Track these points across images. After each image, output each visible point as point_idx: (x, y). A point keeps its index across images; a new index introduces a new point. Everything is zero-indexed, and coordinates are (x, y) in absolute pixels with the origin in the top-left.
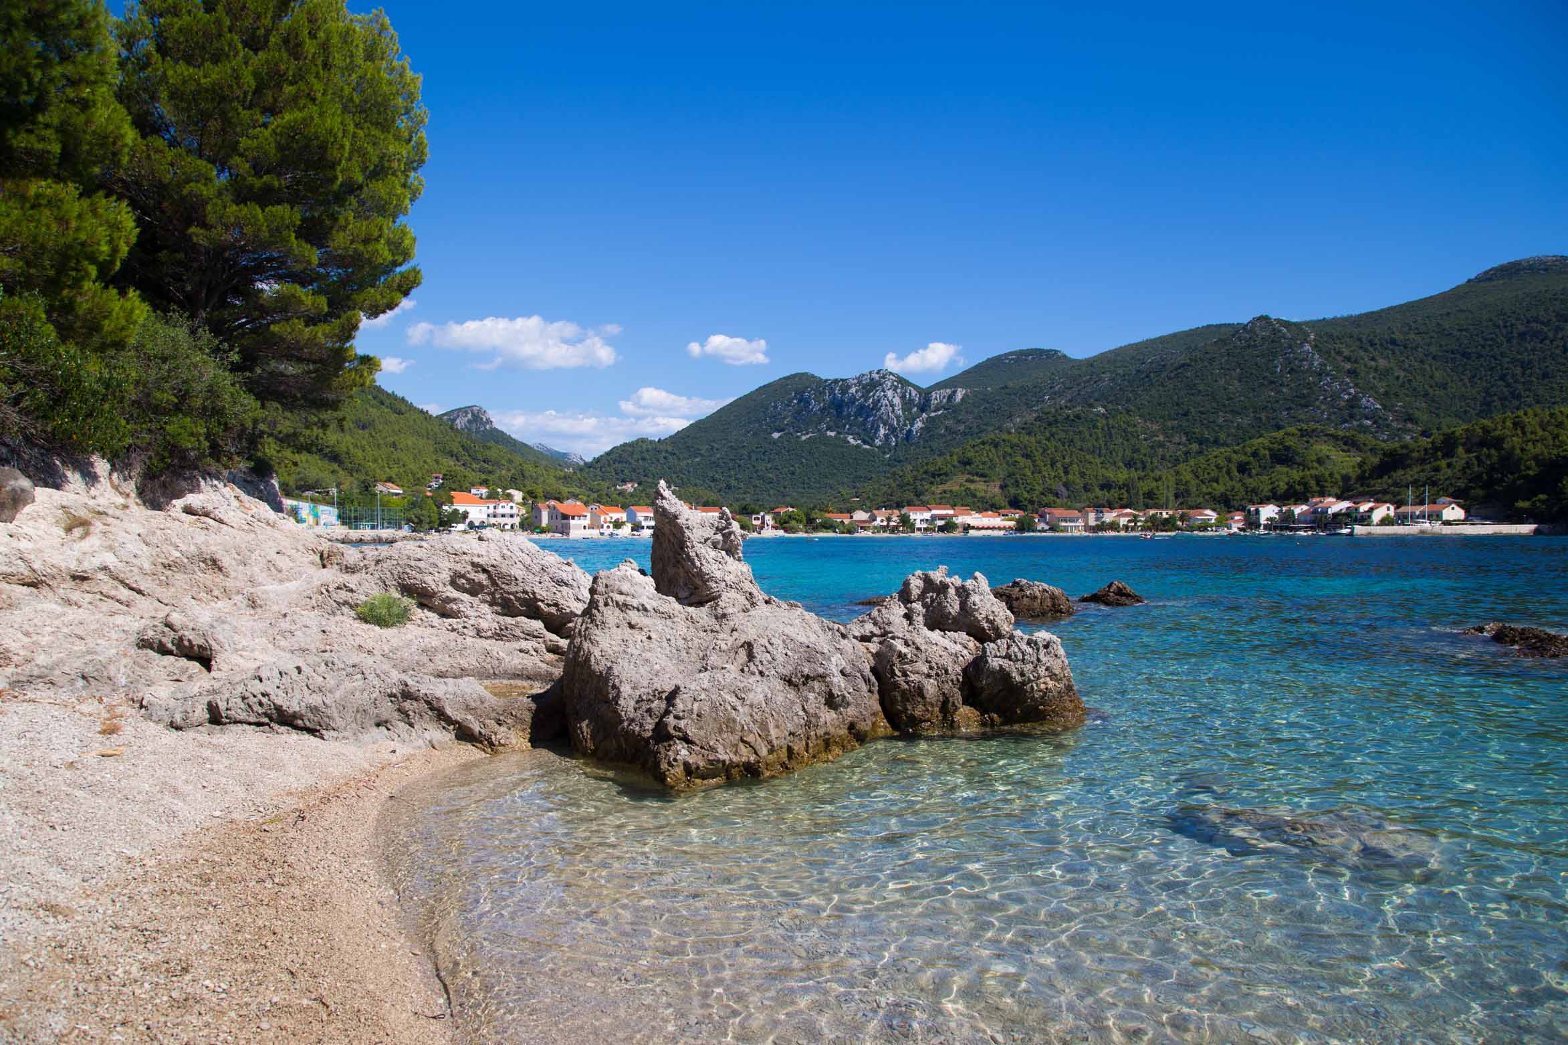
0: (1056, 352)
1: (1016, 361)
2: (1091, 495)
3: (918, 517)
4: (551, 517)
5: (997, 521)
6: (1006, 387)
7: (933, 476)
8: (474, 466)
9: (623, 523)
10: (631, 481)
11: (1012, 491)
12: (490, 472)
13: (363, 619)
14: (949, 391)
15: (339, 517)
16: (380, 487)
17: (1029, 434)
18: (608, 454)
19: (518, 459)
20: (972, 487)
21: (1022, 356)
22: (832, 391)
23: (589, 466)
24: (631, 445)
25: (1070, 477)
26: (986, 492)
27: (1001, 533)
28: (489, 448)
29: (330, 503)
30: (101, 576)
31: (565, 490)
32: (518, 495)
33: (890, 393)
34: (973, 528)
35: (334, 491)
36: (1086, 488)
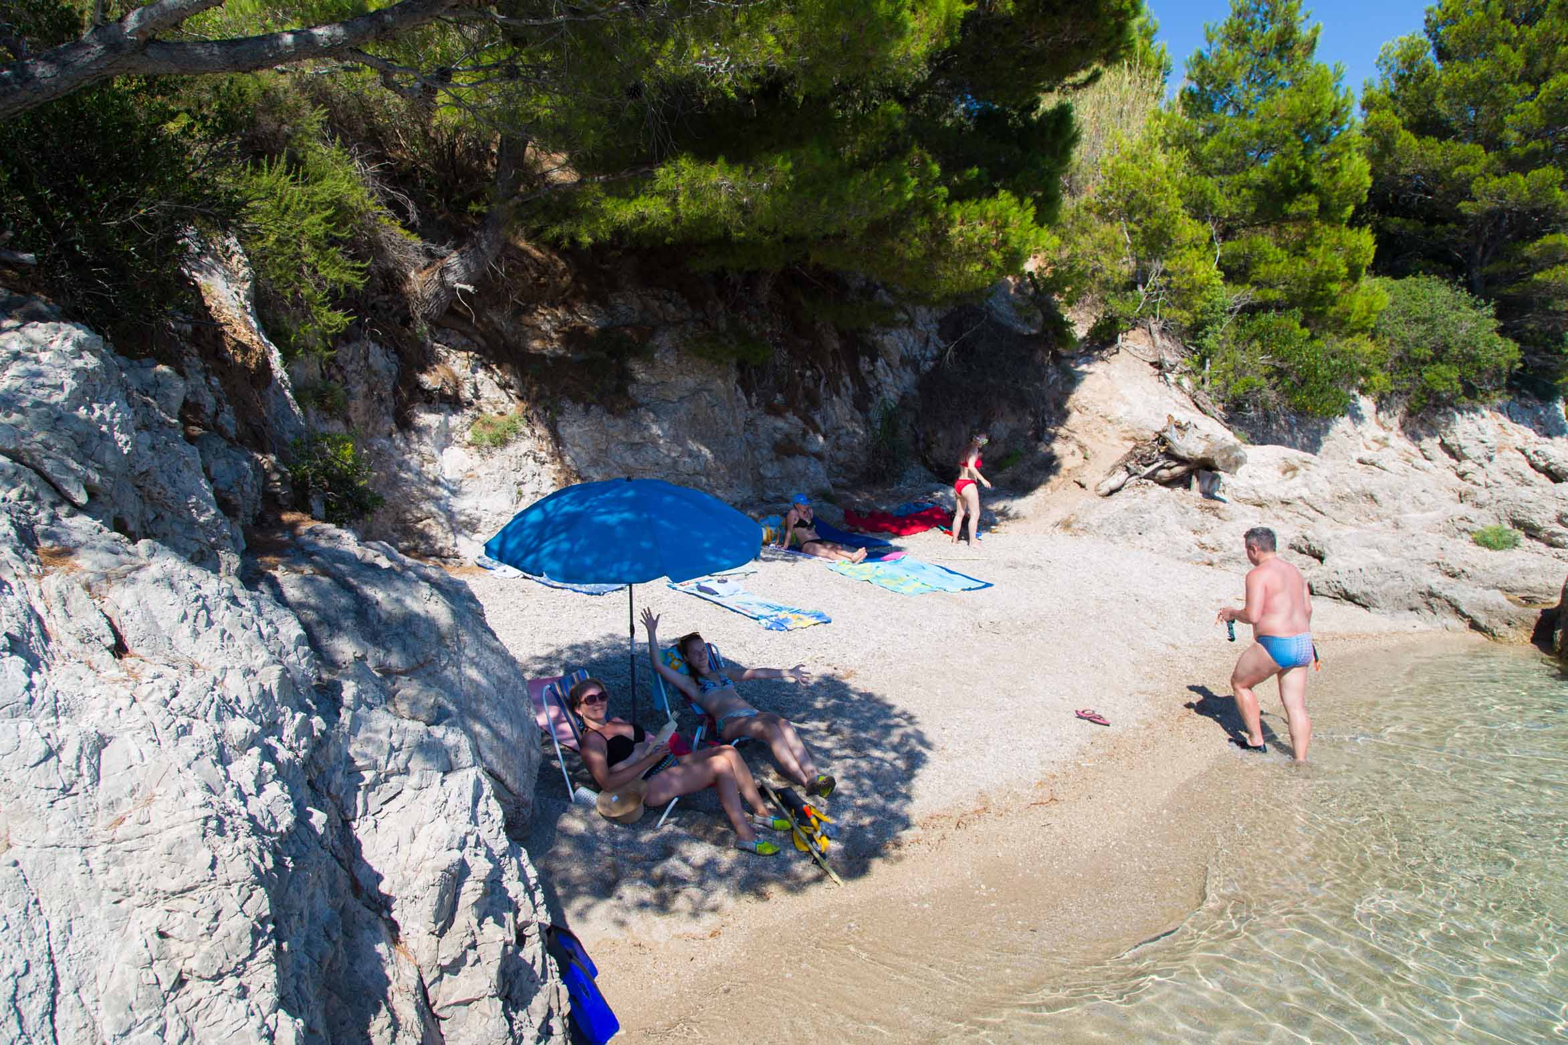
13: (1476, 542)
30: (1299, 502)
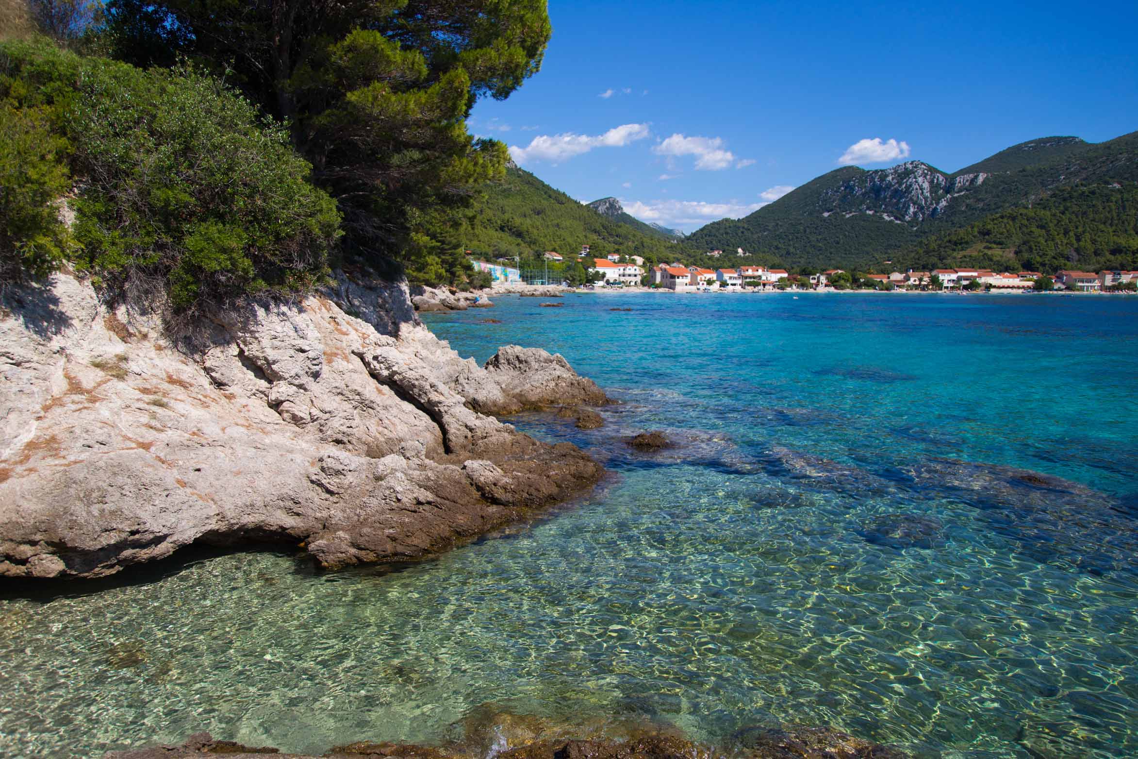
0: (1074, 138)
1: (1034, 148)
2: (1102, 260)
3: (946, 278)
4: (662, 277)
5: (1016, 282)
6: (1024, 170)
7: (956, 244)
8: (610, 239)
9: (714, 281)
10: (717, 249)
11: (1026, 256)
12: (621, 244)
14: (972, 176)
15: (520, 276)
16: (547, 255)
17: (1044, 208)
18: (702, 230)
19: (639, 234)
20: (989, 252)
21: (1040, 145)
22: (872, 179)
23: (688, 238)
24: (718, 223)
25: (1082, 243)
26: (1002, 257)
27: (1020, 291)
28: (620, 227)
29: (514, 267)
31: (671, 256)
32: (640, 260)
33: (920, 180)
34: (995, 287)
35: (517, 259)
36: (1096, 253)
